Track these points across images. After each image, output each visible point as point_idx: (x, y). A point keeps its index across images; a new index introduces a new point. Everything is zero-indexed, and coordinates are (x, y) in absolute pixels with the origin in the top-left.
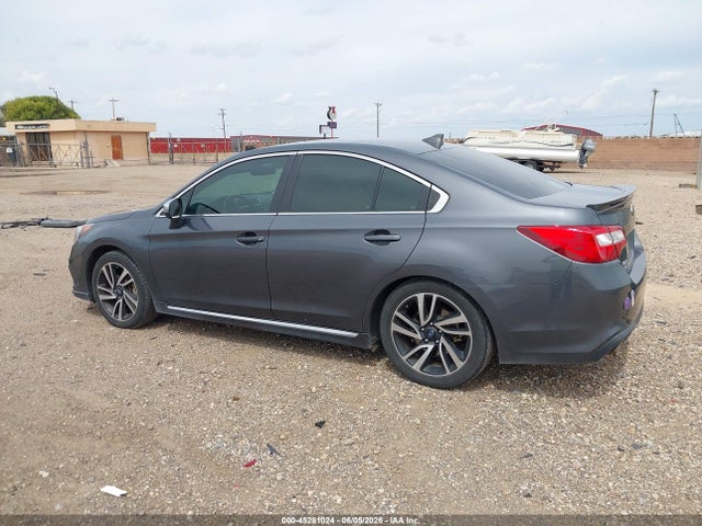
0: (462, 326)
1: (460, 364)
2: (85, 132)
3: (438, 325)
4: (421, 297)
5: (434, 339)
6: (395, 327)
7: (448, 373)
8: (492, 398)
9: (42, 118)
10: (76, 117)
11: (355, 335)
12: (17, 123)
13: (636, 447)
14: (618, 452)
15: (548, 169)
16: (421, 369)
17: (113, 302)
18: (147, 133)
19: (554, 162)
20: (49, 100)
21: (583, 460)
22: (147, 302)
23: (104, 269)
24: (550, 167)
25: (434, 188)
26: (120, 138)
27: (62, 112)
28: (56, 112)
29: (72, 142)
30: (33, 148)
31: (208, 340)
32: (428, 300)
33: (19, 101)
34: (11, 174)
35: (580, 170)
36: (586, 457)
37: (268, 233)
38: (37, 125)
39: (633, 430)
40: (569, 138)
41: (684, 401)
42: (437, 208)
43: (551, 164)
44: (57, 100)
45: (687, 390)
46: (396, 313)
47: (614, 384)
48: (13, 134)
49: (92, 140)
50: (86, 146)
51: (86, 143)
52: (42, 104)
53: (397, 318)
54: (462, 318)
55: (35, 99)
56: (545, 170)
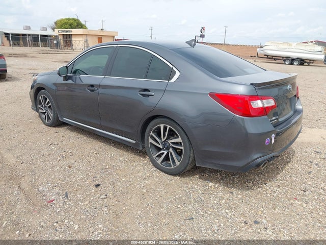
0: (180, 144)
1: (178, 163)
2: (87, 35)
3: (169, 141)
4: (162, 126)
5: (168, 149)
6: (151, 140)
7: (173, 167)
8: (193, 183)
9: (71, 28)
10: (86, 28)
11: (134, 142)
12: (59, 30)
13: (256, 222)
14: (243, 224)
15: (306, 64)
16: (161, 163)
17: (44, 113)
18: (114, 37)
19: (310, 60)
20: (75, 20)
21: (220, 226)
22: (56, 115)
23: (40, 97)
24: (308, 63)
25: (174, 68)
26: (102, 39)
27: (79, 25)
28: (77, 26)
29: (81, 39)
30: (65, 42)
31: (80, 135)
32: (165, 128)
33: (62, 20)
34: (54, 52)
35: (324, 65)
36: (222, 225)
37: (99, 86)
38: (67, 31)
39: (260, 212)
40: (319, 48)
41: (302, 200)
42: (174, 80)
43: (309, 61)
44: (78, 20)
45: (307, 193)
46: (151, 133)
47: (265, 184)
48: (57, 35)
49: (89, 39)
50: (87, 41)
51: (87, 40)
52: (72, 21)
53: (152, 136)
54: (179, 140)
55: (69, 19)
56: (305, 64)
